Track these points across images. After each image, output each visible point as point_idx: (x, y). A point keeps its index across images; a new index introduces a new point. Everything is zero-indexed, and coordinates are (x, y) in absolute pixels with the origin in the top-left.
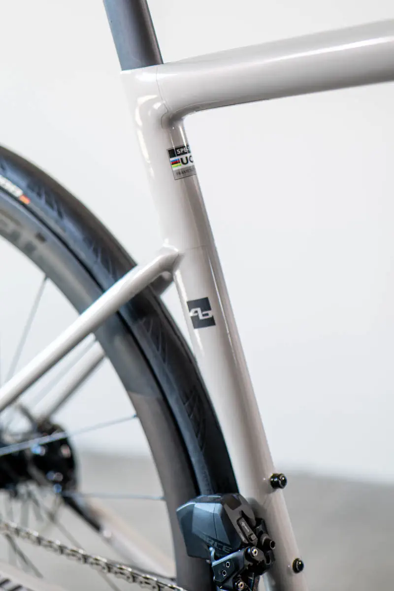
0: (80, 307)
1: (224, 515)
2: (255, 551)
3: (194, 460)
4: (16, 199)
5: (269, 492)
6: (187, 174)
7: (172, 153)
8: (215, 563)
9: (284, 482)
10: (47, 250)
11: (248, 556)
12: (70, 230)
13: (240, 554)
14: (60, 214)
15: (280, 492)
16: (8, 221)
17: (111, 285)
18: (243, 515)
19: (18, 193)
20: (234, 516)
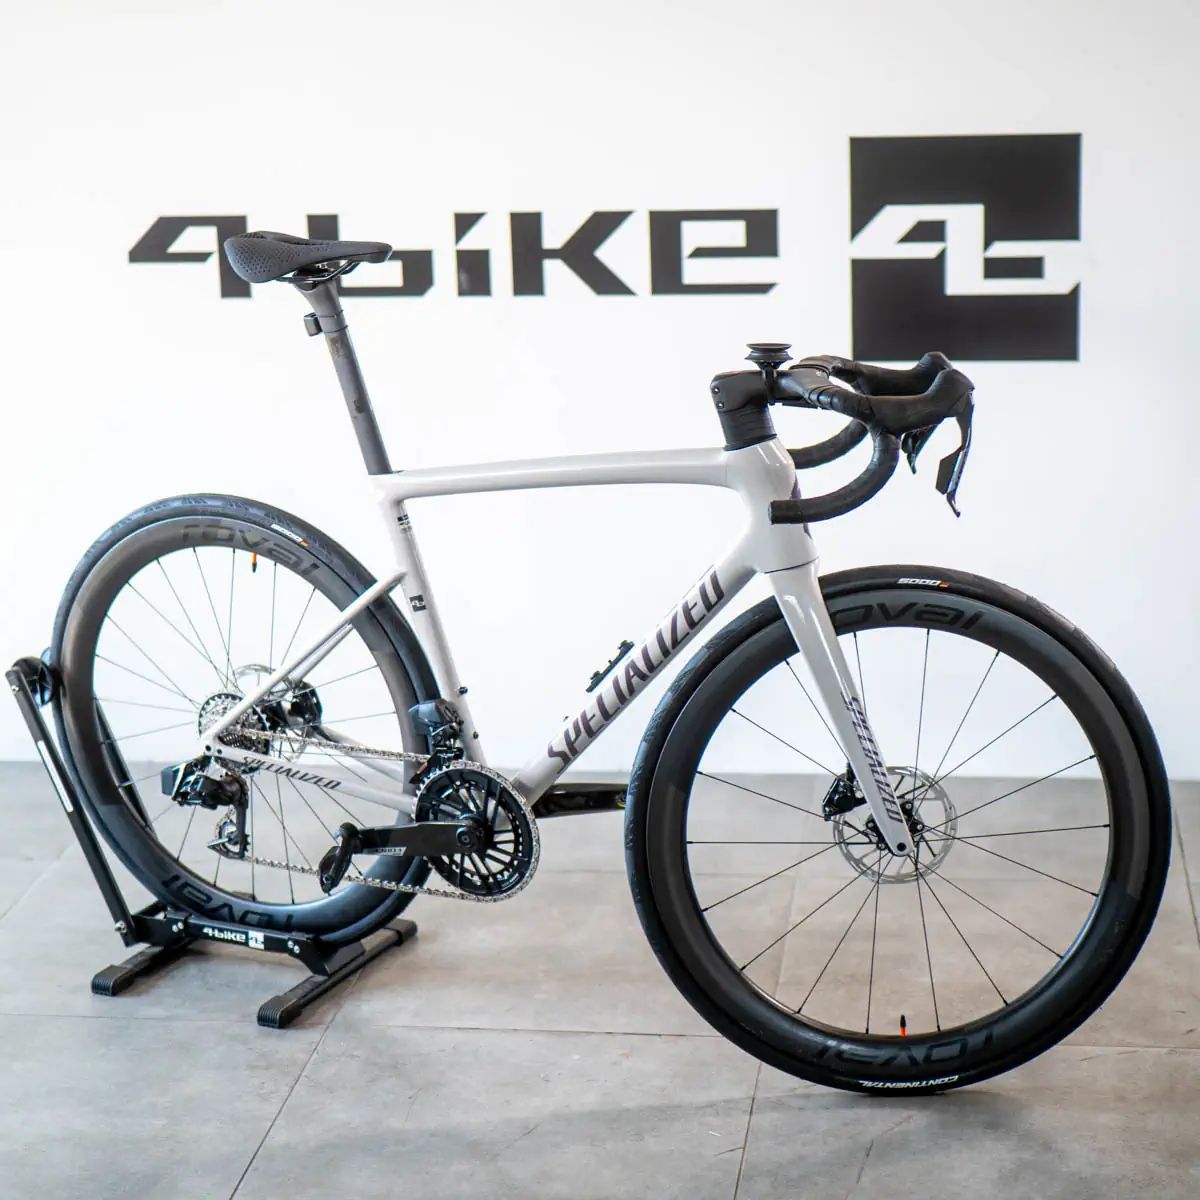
0: (342, 608)
1: (437, 708)
2: (454, 724)
3: (415, 685)
4: (299, 544)
5: (458, 696)
6: (407, 530)
7: (400, 519)
8: (433, 734)
9: (466, 691)
10: (322, 573)
11: (452, 727)
12: (336, 562)
13: (447, 726)
14: (329, 553)
15: (465, 695)
16: (290, 556)
17: (362, 593)
18: (446, 708)
19: (300, 540)
20: (442, 708)
